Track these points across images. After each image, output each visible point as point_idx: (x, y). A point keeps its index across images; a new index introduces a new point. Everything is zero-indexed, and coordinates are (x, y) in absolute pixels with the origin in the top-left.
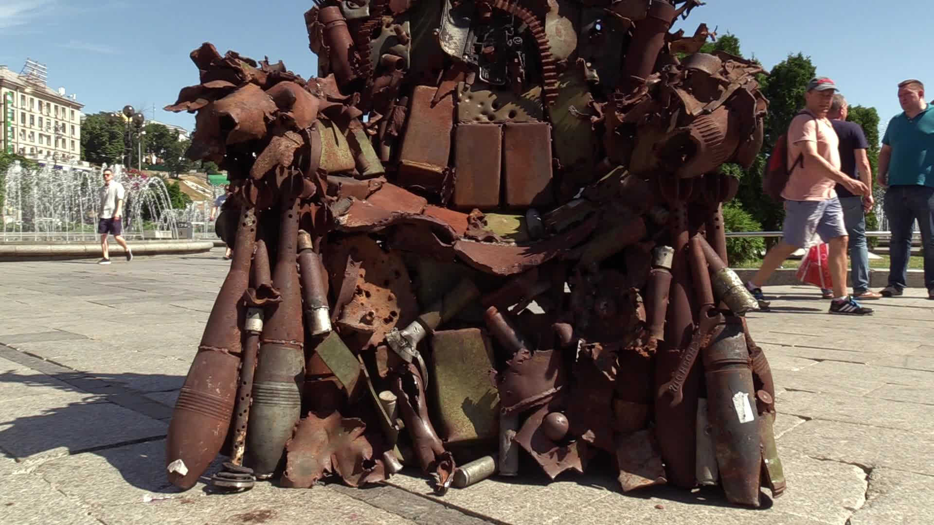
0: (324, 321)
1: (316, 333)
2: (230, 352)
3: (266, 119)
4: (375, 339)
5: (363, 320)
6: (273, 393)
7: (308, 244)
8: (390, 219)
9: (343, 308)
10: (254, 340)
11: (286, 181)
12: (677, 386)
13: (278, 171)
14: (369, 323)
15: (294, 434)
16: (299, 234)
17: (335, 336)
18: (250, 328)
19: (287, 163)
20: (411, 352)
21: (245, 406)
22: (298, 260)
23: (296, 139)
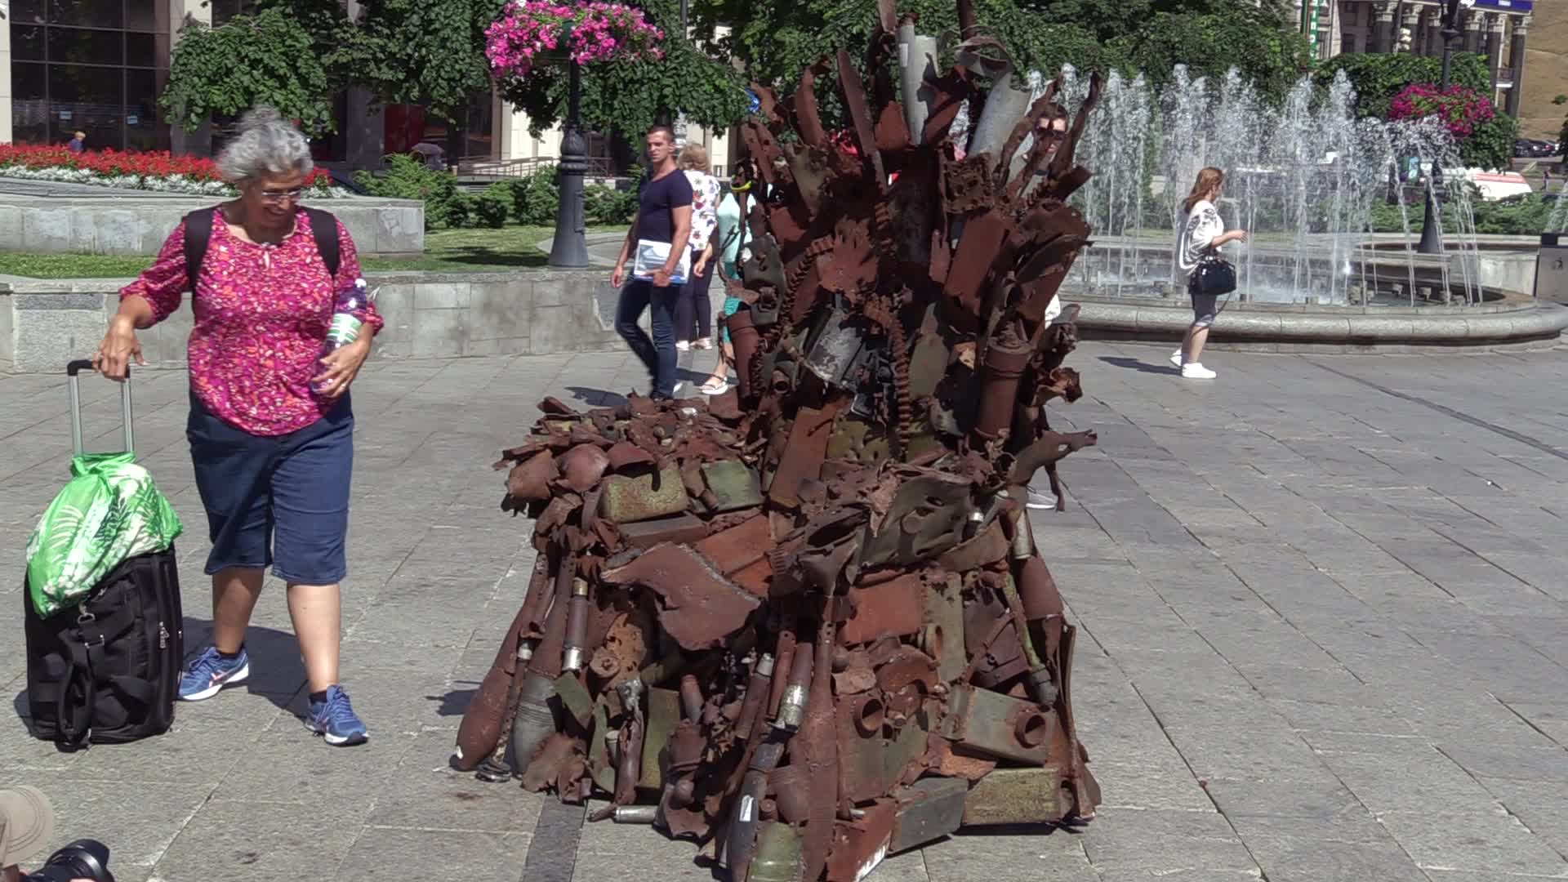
0: (573, 661)
1: (563, 668)
2: (508, 673)
3: (547, 484)
5: (603, 666)
6: (527, 711)
7: (581, 591)
9: (594, 650)
10: (523, 665)
13: (555, 527)
14: (606, 668)
16: (576, 580)
17: (577, 675)
18: (520, 656)
19: (561, 521)
20: (632, 701)
21: (509, 716)
22: (569, 604)
23: (573, 501)
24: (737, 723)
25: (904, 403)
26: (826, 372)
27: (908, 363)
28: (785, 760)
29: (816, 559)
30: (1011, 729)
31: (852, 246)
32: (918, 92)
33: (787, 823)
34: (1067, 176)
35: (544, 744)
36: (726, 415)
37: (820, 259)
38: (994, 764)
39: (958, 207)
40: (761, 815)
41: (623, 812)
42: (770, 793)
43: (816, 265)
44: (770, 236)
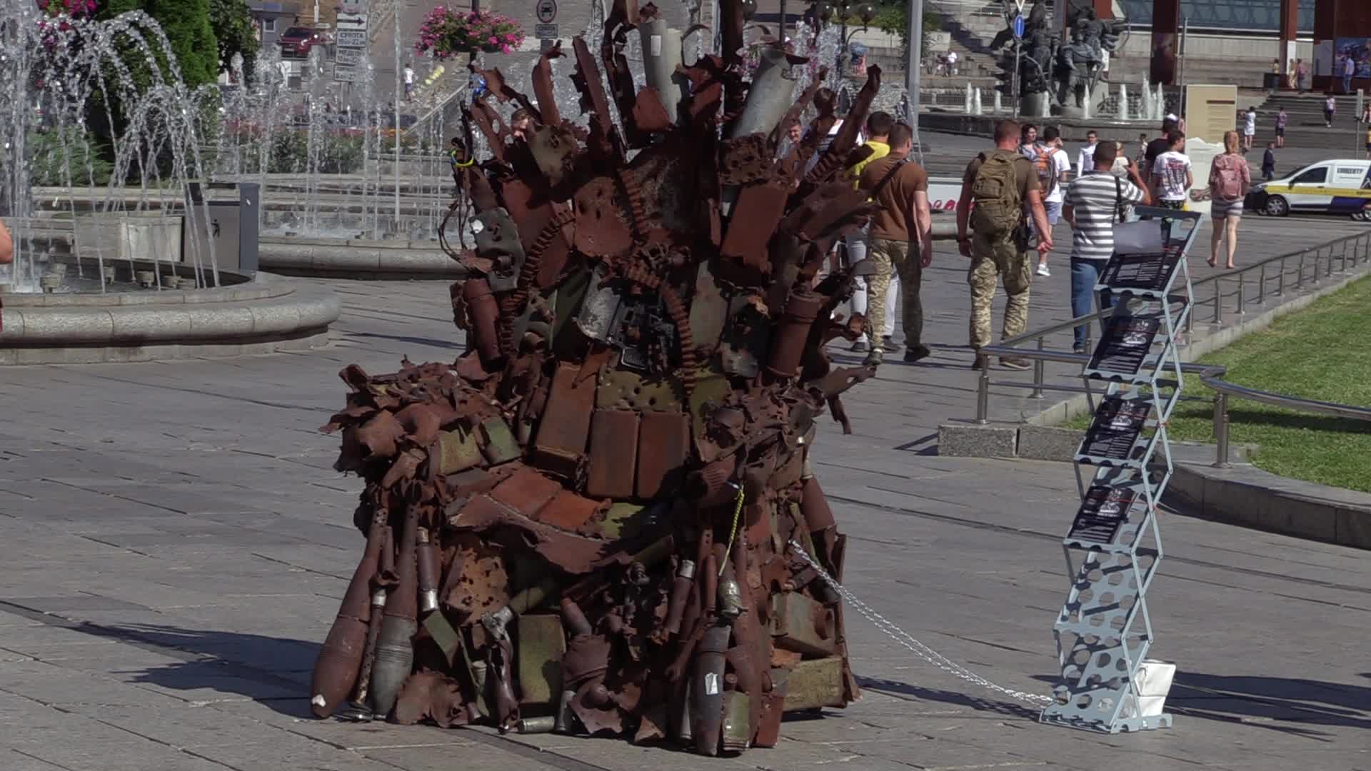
0: (432, 601)
1: (425, 610)
2: (360, 620)
3: (395, 441)
4: (472, 619)
5: (464, 602)
6: (390, 653)
7: (425, 539)
8: (491, 521)
9: (449, 591)
10: (378, 612)
11: (409, 489)
12: (678, 669)
13: (403, 481)
14: (468, 604)
15: (404, 686)
16: (418, 530)
17: (439, 614)
18: (375, 603)
19: (410, 475)
20: (500, 630)
21: (368, 661)
22: (416, 551)
23: (418, 456)
24: (666, 621)
25: (687, 353)
26: (592, 330)
27: (687, 317)
30: (811, 625)
31: (595, 215)
32: (672, 76)
33: (743, 692)
34: (854, 153)
36: (475, 377)
37: (565, 228)
38: (799, 655)
39: (734, 180)
40: (726, 686)
41: (529, 724)
42: (730, 668)
43: (562, 234)
44: (502, 209)
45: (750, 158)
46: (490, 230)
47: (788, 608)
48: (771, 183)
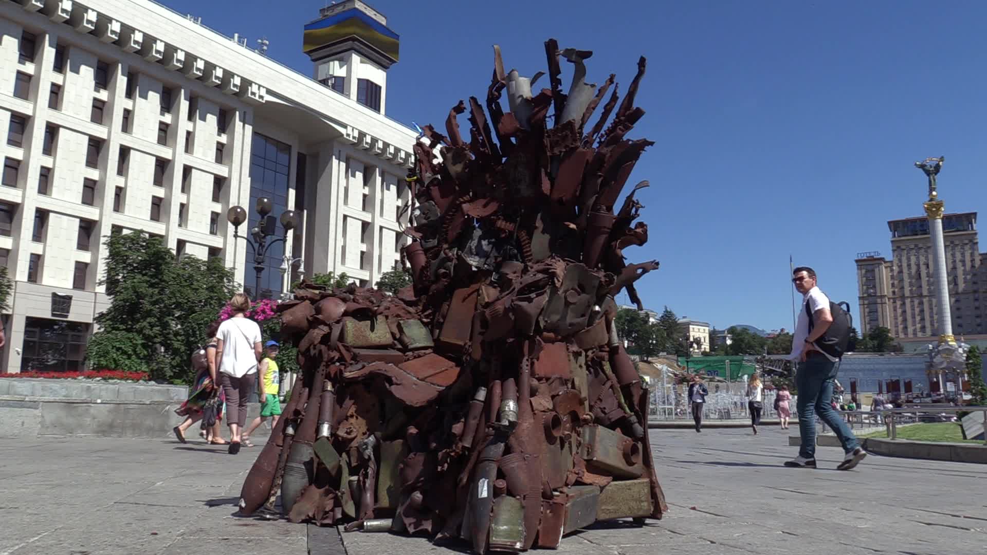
0: (325, 431)
1: (318, 437)
2: (278, 446)
3: (307, 319)
4: (353, 444)
5: (347, 433)
6: (292, 469)
7: (329, 388)
9: (340, 424)
10: (289, 439)
11: (316, 353)
12: (465, 476)
13: (312, 346)
15: (302, 494)
16: (325, 382)
17: (328, 440)
18: (286, 432)
19: (316, 342)
20: (368, 452)
21: (280, 475)
22: (321, 396)
23: (326, 329)
24: (462, 437)
26: (474, 261)
27: (530, 243)
28: (508, 450)
29: (524, 304)
30: (621, 453)
33: (514, 497)
34: (631, 114)
35: (303, 493)
37: (464, 205)
38: (611, 477)
39: (556, 151)
40: (496, 492)
41: (369, 524)
42: (501, 475)
43: (462, 209)
44: (431, 201)
45: (567, 136)
46: (424, 214)
47: (598, 439)
48: (581, 149)
